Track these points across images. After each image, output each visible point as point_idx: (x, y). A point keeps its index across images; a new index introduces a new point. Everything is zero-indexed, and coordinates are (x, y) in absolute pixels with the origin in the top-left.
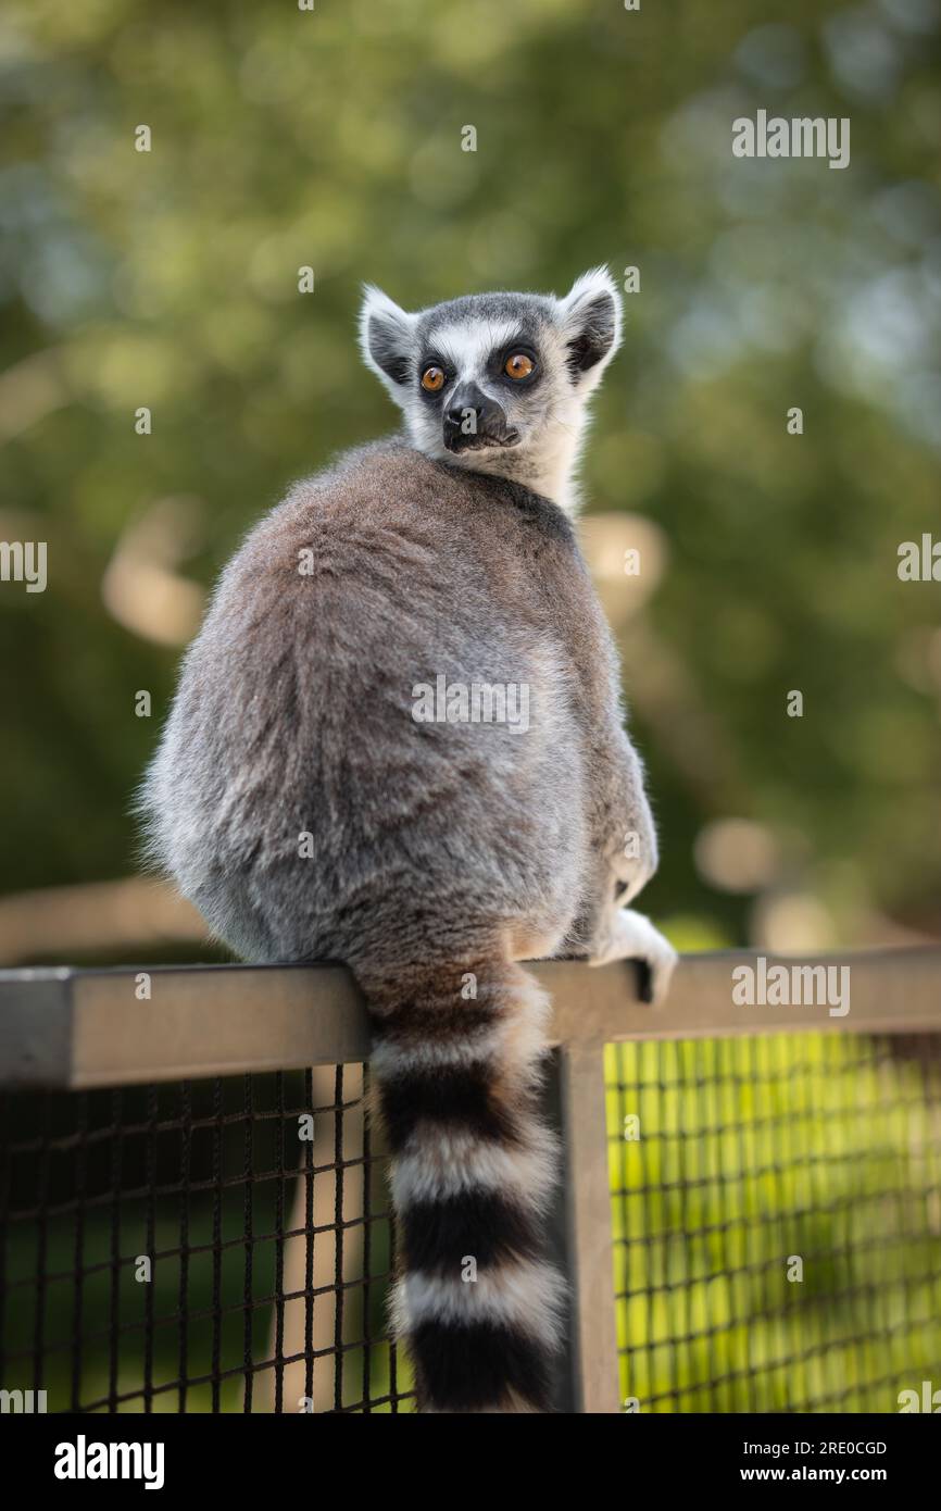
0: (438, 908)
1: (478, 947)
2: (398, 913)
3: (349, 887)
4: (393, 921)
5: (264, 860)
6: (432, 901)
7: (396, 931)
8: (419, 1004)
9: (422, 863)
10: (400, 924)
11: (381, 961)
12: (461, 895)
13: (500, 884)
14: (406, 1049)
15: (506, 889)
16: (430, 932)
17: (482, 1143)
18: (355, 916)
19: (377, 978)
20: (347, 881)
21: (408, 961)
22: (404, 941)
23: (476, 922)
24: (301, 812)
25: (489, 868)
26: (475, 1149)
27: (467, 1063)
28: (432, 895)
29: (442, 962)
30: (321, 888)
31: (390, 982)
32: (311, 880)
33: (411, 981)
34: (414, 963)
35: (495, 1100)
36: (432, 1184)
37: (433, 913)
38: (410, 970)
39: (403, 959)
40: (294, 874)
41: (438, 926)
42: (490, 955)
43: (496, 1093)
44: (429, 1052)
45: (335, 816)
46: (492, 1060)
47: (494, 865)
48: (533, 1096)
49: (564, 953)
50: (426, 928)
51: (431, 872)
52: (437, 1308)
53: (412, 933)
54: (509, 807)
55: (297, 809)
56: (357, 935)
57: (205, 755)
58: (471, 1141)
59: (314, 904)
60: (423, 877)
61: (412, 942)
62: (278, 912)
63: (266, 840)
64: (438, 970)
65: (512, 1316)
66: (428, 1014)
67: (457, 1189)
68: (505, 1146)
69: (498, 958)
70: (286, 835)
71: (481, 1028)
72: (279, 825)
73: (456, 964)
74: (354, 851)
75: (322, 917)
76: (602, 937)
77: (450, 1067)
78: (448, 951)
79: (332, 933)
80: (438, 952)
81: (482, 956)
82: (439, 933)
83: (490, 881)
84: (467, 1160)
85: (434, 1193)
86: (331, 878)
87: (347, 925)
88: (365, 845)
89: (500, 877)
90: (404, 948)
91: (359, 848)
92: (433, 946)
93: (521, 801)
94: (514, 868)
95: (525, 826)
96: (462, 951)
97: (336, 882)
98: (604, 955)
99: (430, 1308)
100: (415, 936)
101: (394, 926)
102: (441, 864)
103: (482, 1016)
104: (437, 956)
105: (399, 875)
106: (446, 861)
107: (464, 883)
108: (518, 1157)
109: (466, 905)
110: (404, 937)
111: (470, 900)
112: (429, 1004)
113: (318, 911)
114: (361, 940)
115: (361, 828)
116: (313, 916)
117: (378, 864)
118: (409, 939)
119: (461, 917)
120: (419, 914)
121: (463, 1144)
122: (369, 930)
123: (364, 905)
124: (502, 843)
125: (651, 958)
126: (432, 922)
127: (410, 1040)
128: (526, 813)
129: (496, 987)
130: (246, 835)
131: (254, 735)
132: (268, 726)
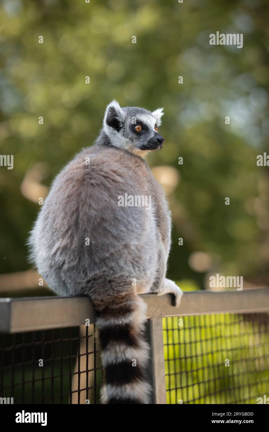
0: (115, 280)
1: (127, 291)
2: (104, 281)
3: (90, 275)
4: (103, 283)
5: (66, 267)
6: (114, 278)
7: (104, 286)
8: (110, 307)
9: (112, 268)
10: (104, 284)
11: (99, 295)
12: (122, 276)
13: (133, 273)
14: (106, 320)
15: (135, 274)
16: (113, 287)
17: (128, 347)
18: (92, 282)
19: (98, 300)
20: (90, 273)
21: (107, 295)
22: (106, 289)
23: (126, 283)
24: (77, 255)
25: (130, 269)
26: (126, 349)
27: (124, 324)
28: (114, 276)
29: (116, 295)
30: (82, 275)
31: (102, 301)
32: (79, 273)
33: (108, 300)
34: (109, 295)
35: (132, 335)
36: (114, 359)
37: (114, 281)
38: (108, 297)
39: (106, 294)
40: (75, 271)
41: (115, 285)
42: (130, 293)
43: (132, 332)
44: (113, 321)
45: (87, 256)
46: (131, 324)
47: (131, 268)
48: (142, 333)
49: (150, 292)
50: (112, 285)
51: (114, 270)
52: (115, 394)
53: (108, 287)
54: (136, 253)
55: (76, 254)
56: (92, 287)
57: (50, 232)
58: (125, 347)
59: (80, 279)
60: (111, 272)
61: (108, 289)
62: (70, 281)
63: (67, 261)
64: (115, 297)
65: (136, 397)
66: (112, 310)
67: (121, 360)
68: (135, 348)
69: (132, 294)
70: (72, 260)
71: (128, 314)
72: (70, 257)
73: (120, 295)
74: (92, 266)
75: (82, 283)
77: (119, 325)
78: (118, 292)
79: (85, 287)
80: (115, 292)
81: (127, 293)
82: (115, 287)
83: (130, 272)
84: (124, 352)
85: (114, 362)
86: (85, 272)
87: (89, 285)
88: (95, 264)
89: (133, 271)
90: (106, 291)
91: (94, 265)
92: (114, 290)
93: (139, 251)
94: (137, 269)
95: (140, 258)
96: (122, 292)
97: (86, 274)
98: (162, 292)
99: (113, 395)
100: (109, 288)
101: (103, 285)
102: (117, 268)
103: (127, 310)
104: (115, 293)
105: (105, 271)
106: (118, 267)
107: (123, 273)
108: (138, 350)
109: (123, 279)
110: (106, 288)
111: (125, 277)
112: (113, 307)
113: (81, 281)
114: (93, 289)
115: (95, 260)
116: (80, 283)
117: (99, 269)
118: (107, 288)
119: (122, 282)
120: (110, 281)
121: (123, 347)
122: (96, 286)
123: (95, 279)
124: (133, 262)
125: (175, 293)
126: (113, 284)
127: (108, 317)
128: (140, 254)
129: (132, 302)
130: (61, 259)
131: (65, 230)
132: (69, 228)
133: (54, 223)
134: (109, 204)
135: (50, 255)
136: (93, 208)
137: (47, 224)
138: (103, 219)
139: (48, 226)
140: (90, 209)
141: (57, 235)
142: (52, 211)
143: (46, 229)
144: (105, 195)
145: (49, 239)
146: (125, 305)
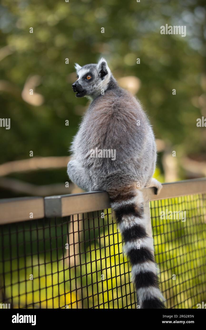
0: (124, 177)
1: (131, 184)
2: (117, 178)
3: (109, 173)
5: (94, 166)
6: (123, 176)
7: (117, 181)
9: (123, 170)
10: (117, 180)
11: (114, 186)
12: (128, 176)
16: (123, 181)
17: (135, 217)
18: (110, 178)
19: (113, 189)
20: (109, 172)
21: (119, 186)
26: (134, 218)
27: (131, 203)
28: (123, 175)
29: (125, 187)
30: (104, 173)
31: (116, 190)
32: (102, 171)
33: (120, 190)
34: (120, 187)
36: (128, 225)
37: (123, 178)
38: (119, 188)
39: (118, 186)
40: (99, 170)
42: (133, 186)
43: (136, 209)
45: (108, 162)
46: (135, 203)
47: (134, 170)
50: (122, 181)
51: (124, 171)
53: (119, 181)
54: (137, 163)
55: (101, 160)
56: (110, 181)
58: (134, 217)
60: (123, 172)
61: (120, 183)
62: (95, 177)
63: (94, 164)
64: (124, 188)
66: (123, 196)
67: (133, 225)
69: (134, 186)
70: (98, 164)
71: (132, 198)
72: (97, 162)
73: (127, 187)
74: (111, 168)
75: (104, 178)
76: (149, 183)
77: (128, 205)
78: (126, 185)
79: (106, 181)
80: (124, 185)
81: (132, 186)
82: (124, 182)
83: (134, 173)
84: (133, 220)
85: (129, 227)
86: (106, 172)
87: (108, 180)
88: (114, 167)
89: (135, 173)
91: (112, 168)
92: (123, 184)
96: (128, 185)
97: (107, 172)
98: (149, 186)
100: (120, 182)
101: (116, 180)
103: (131, 196)
104: (124, 186)
105: (119, 171)
106: (127, 170)
107: (129, 174)
110: (118, 182)
111: (130, 177)
112: (123, 194)
113: (103, 177)
115: (113, 165)
117: (116, 170)
118: (119, 182)
120: (121, 178)
121: (133, 217)
123: (112, 176)
124: (135, 168)
125: (157, 187)
126: (123, 180)
127: (120, 201)
128: (139, 164)
129: (134, 191)
130: (91, 162)
131: (96, 144)
132: (99, 144)
133: (89, 138)
134: (126, 134)
135: (84, 158)
136: (116, 135)
137: (84, 138)
138: (120, 142)
139: (84, 139)
140: (114, 135)
141: (90, 146)
142: (88, 130)
143: (83, 141)
144: (124, 128)
145: (84, 148)
146: (130, 193)
